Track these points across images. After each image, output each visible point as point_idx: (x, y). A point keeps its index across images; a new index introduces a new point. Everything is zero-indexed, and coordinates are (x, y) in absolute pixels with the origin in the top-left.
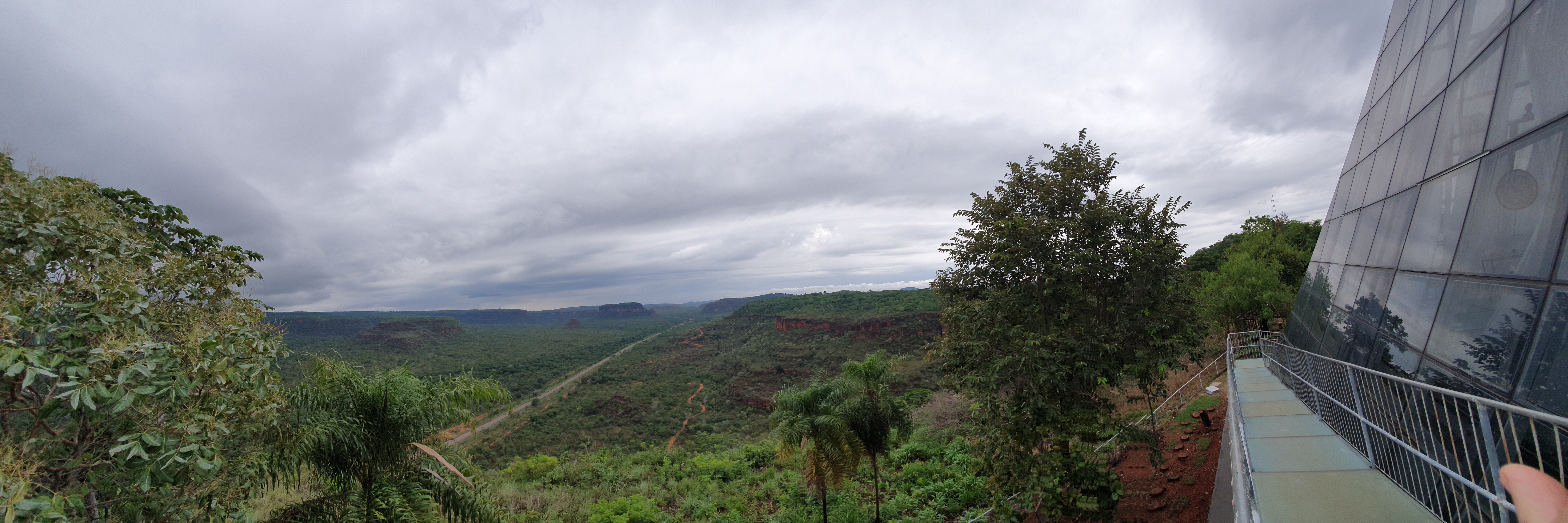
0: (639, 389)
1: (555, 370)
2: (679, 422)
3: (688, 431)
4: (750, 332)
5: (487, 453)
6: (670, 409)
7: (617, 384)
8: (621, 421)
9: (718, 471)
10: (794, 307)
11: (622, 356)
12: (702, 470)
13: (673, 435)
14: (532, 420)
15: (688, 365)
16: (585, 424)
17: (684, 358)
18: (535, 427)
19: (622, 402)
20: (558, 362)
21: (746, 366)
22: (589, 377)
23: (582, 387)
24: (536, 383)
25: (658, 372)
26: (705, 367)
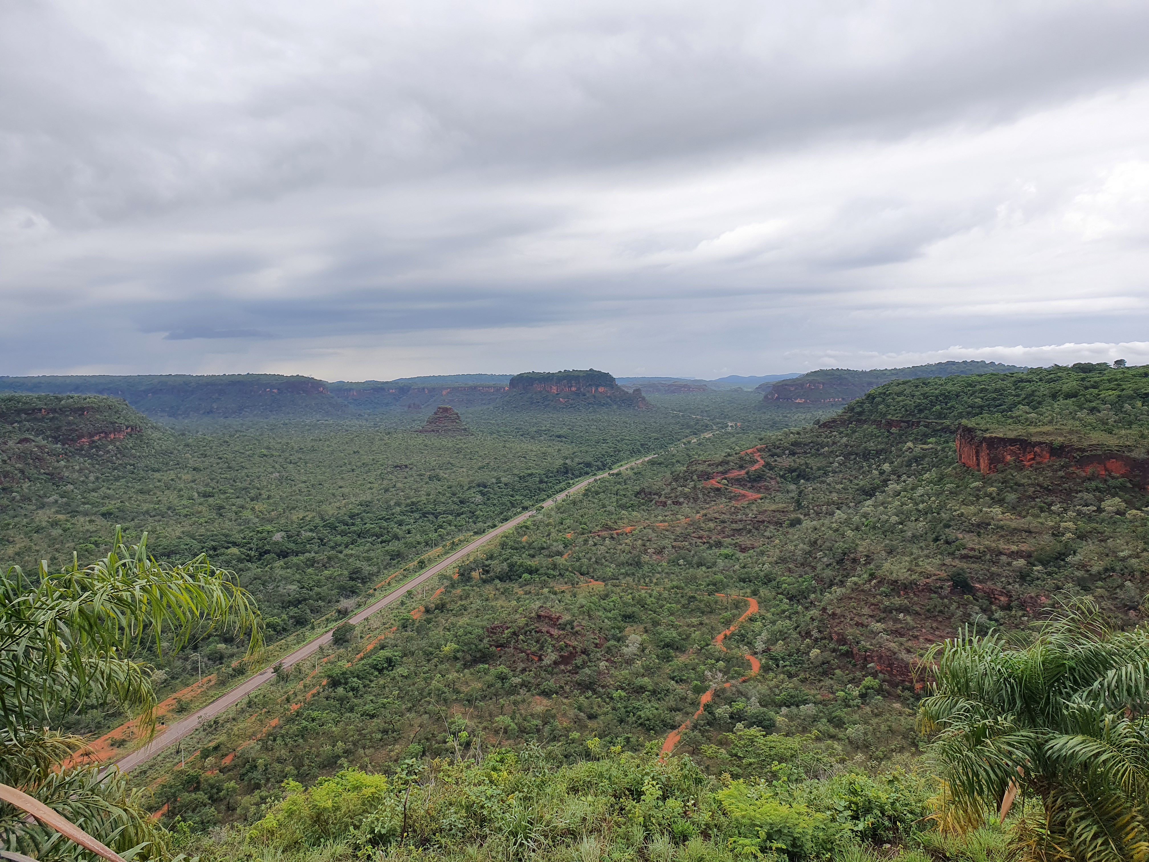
0: (595, 599)
1: (394, 546)
2: (690, 695)
3: (713, 722)
4: (886, 467)
5: (212, 787)
6: (668, 659)
7: (544, 584)
8: (551, 683)
9: (779, 831)
10: (1015, 405)
11: (558, 509)
12: (739, 825)
13: (673, 727)
14: (335, 683)
15: (719, 544)
16: (464, 689)
17: (712, 525)
18: (341, 700)
19: (555, 632)
20: (400, 524)
21: (868, 563)
22: (477, 564)
23: (458, 591)
24: (344, 581)
25: (645, 558)
26: (762, 553)
